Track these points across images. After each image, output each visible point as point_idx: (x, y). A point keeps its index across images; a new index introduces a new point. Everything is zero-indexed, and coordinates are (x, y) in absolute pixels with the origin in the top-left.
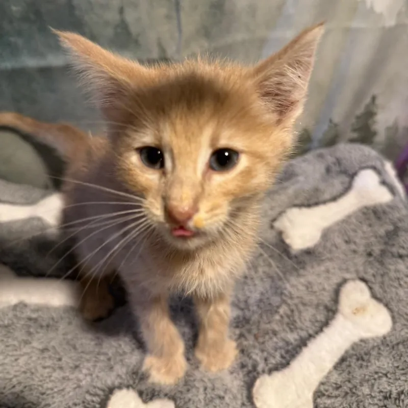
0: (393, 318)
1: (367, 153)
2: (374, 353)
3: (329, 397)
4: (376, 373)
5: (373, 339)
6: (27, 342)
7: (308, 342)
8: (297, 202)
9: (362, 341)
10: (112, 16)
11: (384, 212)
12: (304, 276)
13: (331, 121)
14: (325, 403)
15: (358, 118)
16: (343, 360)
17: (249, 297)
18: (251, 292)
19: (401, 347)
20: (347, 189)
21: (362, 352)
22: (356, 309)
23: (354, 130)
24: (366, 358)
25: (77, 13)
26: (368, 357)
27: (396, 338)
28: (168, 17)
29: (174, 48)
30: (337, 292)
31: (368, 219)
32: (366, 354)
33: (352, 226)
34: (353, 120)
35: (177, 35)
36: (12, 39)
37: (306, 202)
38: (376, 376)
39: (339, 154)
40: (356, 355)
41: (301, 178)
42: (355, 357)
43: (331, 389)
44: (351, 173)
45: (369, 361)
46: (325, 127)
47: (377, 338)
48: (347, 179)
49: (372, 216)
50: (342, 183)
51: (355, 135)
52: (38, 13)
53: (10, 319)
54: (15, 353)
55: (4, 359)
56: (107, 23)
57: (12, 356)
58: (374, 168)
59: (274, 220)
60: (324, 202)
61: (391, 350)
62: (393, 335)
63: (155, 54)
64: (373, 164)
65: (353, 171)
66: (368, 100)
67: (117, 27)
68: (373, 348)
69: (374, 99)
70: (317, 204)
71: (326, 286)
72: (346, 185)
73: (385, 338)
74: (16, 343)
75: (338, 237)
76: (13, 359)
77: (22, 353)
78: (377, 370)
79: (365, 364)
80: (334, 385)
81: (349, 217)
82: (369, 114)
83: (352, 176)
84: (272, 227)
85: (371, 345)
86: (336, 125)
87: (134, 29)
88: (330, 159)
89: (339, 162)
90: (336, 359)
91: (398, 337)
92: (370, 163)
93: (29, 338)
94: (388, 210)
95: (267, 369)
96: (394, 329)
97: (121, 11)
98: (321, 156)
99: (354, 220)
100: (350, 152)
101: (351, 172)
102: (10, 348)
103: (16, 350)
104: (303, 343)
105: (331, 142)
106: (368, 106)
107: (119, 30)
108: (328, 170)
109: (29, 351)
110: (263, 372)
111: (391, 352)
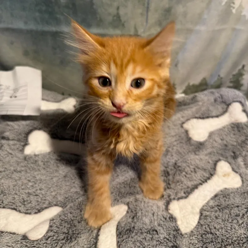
0: (243, 181)
1: (237, 94)
2: (232, 195)
3: (208, 211)
4: (233, 205)
5: (232, 189)
6: (57, 171)
7: (198, 186)
8: (197, 116)
9: (226, 189)
10: (113, 11)
11: (242, 128)
12: (198, 155)
13: (219, 76)
14: (206, 214)
15: (234, 75)
16: (216, 196)
17: (169, 162)
18: (170, 159)
19: (246, 194)
20: (225, 112)
21: (226, 194)
22: (225, 174)
23: (231, 82)
24: (228, 197)
25: (95, 7)
26: (229, 197)
27: (244, 190)
28: (142, 14)
29: (142, 30)
30: (215, 165)
31: (234, 130)
32: (228, 195)
33: (225, 133)
34: (231, 77)
35: (145, 24)
36: (58, 16)
37: (202, 116)
38: (233, 206)
39: (222, 93)
40: (223, 195)
41: (200, 103)
42: (222, 196)
43: (209, 208)
44: (227, 104)
45: (229, 198)
46: (216, 79)
47: (234, 188)
48: (225, 107)
49: (236, 129)
50: (223, 108)
51: (231, 85)
52: (74, 5)
53: (47, 159)
54: (51, 175)
55: (46, 177)
56: (110, 14)
57: (50, 176)
58: (240, 102)
59: (183, 123)
60: (212, 117)
61: (241, 195)
62: (242, 188)
63: (132, 32)
64: (240, 100)
65: (229, 103)
66: (240, 67)
67: (114, 16)
68: (232, 193)
69: (244, 66)
70: (208, 117)
71: (210, 161)
72: (225, 110)
73: (238, 189)
74: (51, 170)
75: (217, 137)
76: (50, 178)
77: (54, 175)
78: (233, 203)
79: (227, 200)
80: (211, 207)
81: (224, 127)
82: (240, 74)
83: (228, 105)
84: (182, 127)
85: (230, 191)
86: (222, 78)
87: (123, 19)
88: (217, 95)
89: (222, 97)
90: (213, 195)
91: (245, 190)
92: (238, 99)
93: (58, 169)
94: (244, 127)
95: (176, 198)
96: (243, 185)
97: (118, 8)
98: (212, 93)
99: (226, 129)
100: (228, 92)
101: (228, 102)
102: (48, 173)
103: (52, 174)
104: (196, 187)
105: (218, 86)
106: (240, 70)
107: (115, 18)
108: (215, 100)
109: (58, 175)
110: (174, 199)
111: (241, 196)
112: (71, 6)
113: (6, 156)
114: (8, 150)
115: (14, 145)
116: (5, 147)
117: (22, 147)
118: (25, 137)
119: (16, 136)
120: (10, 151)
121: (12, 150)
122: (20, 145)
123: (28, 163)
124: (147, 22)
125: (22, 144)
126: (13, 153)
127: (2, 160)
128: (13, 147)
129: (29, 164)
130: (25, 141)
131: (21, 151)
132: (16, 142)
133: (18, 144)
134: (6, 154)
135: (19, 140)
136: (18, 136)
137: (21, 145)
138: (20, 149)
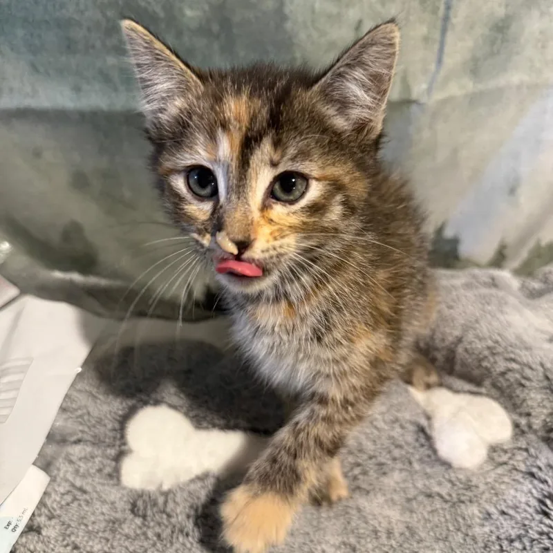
10: (343, 34)
28: (426, 40)
56: (332, 45)
112: (215, 28)
113: (69, 498)
114: (70, 476)
115: (85, 459)
116: (59, 469)
117: (114, 463)
118: (114, 430)
119: (86, 429)
120: (78, 483)
121: (84, 476)
122: (105, 456)
123: (144, 525)
124: (440, 61)
125: (112, 452)
126: (88, 488)
127: (59, 516)
128: (83, 466)
129: (149, 527)
130: (118, 443)
131: (110, 476)
132: (89, 449)
133: (97, 457)
134: (68, 492)
135: (97, 442)
136: (94, 426)
137: (108, 458)
138: (108, 470)
